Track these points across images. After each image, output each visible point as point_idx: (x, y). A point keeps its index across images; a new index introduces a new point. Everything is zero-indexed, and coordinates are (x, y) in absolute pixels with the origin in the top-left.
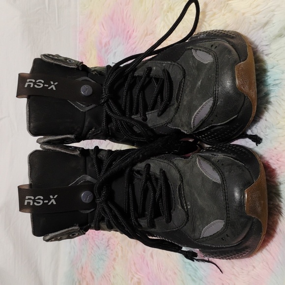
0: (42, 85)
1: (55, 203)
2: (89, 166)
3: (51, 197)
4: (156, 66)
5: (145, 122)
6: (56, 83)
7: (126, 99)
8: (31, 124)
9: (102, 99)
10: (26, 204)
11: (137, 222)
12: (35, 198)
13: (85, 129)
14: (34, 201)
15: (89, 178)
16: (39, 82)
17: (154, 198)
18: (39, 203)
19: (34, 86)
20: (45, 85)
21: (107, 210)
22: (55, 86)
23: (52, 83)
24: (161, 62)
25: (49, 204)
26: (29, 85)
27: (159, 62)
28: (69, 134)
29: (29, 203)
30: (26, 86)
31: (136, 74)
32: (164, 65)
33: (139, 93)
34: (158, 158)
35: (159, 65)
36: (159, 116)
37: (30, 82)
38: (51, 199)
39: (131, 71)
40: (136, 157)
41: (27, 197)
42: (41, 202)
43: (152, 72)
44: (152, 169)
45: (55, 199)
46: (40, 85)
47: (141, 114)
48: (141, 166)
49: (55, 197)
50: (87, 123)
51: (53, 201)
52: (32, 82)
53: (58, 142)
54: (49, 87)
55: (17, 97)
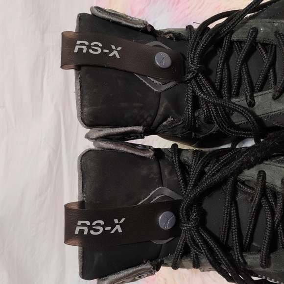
0: (100, 51)
1: (120, 231)
2: (166, 173)
3: (116, 221)
4: (265, 26)
5: (251, 109)
6: (119, 49)
7: (222, 74)
8: (85, 109)
9: (189, 72)
10: (77, 232)
11: (243, 258)
12: (91, 223)
13: (158, 118)
14: (90, 228)
15: (167, 192)
16: (95, 45)
17: (273, 223)
18: (98, 230)
19: (88, 51)
20: (105, 51)
21: (199, 241)
22: (119, 52)
23: (113, 47)
24: (271, 20)
25: (113, 232)
26: (81, 50)
27: (268, 20)
28: (135, 126)
29: (82, 231)
30: (76, 51)
31: (235, 37)
32: (276, 25)
33: (242, 65)
34: (275, 162)
35: (269, 25)
36: (275, 98)
37: (81, 44)
38: (115, 225)
39: (228, 33)
40: (245, 160)
41: (80, 223)
42: (101, 229)
43: (259, 35)
44: (268, 179)
45: (121, 225)
46: (97, 50)
47: (246, 96)
48: (250, 174)
49: (121, 222)
50: (161, 110)
51: (118, 227)
52: (84, 45)
53: (119, 137)
54: (110, 52)
55: (62, 67)
